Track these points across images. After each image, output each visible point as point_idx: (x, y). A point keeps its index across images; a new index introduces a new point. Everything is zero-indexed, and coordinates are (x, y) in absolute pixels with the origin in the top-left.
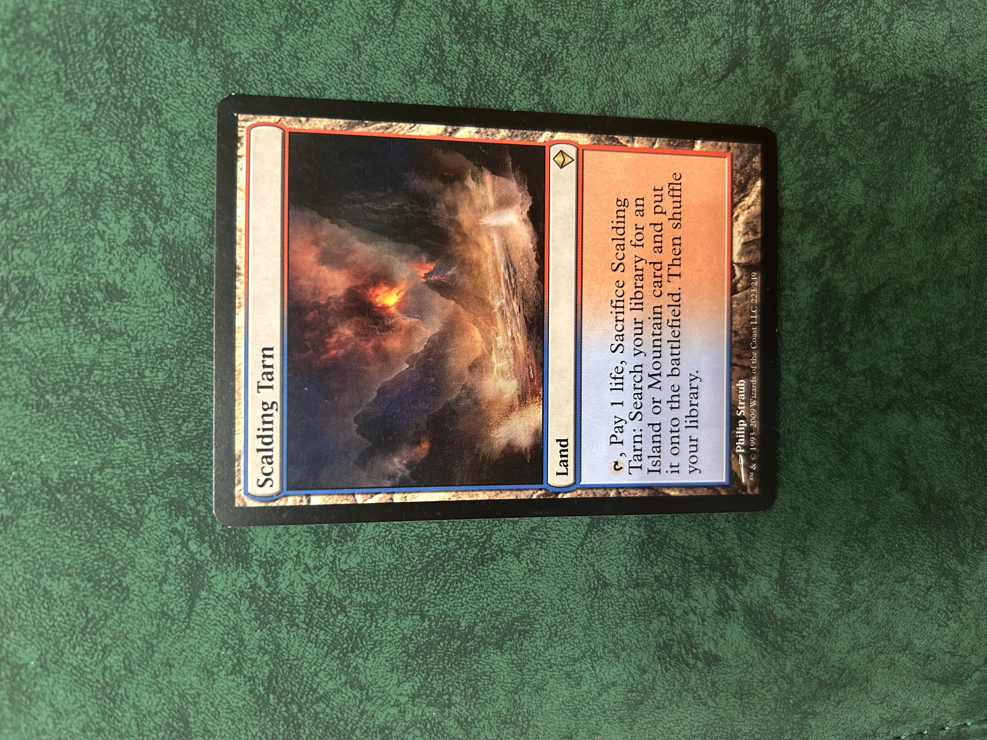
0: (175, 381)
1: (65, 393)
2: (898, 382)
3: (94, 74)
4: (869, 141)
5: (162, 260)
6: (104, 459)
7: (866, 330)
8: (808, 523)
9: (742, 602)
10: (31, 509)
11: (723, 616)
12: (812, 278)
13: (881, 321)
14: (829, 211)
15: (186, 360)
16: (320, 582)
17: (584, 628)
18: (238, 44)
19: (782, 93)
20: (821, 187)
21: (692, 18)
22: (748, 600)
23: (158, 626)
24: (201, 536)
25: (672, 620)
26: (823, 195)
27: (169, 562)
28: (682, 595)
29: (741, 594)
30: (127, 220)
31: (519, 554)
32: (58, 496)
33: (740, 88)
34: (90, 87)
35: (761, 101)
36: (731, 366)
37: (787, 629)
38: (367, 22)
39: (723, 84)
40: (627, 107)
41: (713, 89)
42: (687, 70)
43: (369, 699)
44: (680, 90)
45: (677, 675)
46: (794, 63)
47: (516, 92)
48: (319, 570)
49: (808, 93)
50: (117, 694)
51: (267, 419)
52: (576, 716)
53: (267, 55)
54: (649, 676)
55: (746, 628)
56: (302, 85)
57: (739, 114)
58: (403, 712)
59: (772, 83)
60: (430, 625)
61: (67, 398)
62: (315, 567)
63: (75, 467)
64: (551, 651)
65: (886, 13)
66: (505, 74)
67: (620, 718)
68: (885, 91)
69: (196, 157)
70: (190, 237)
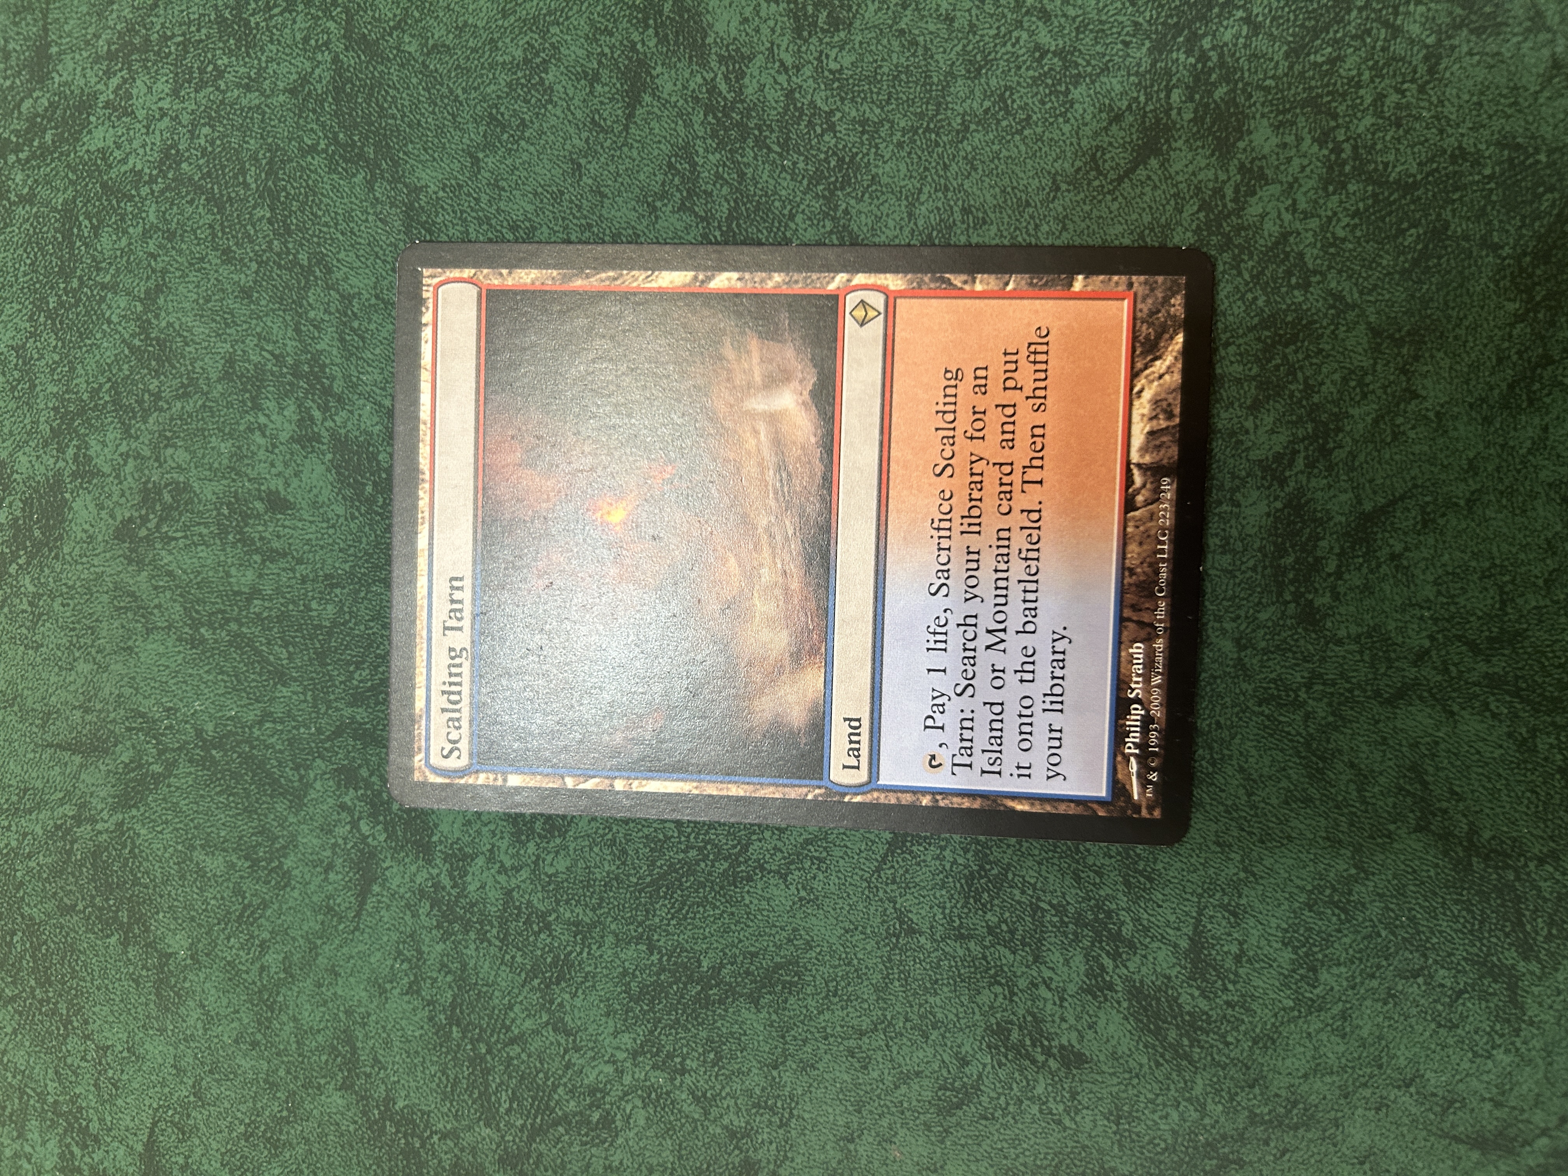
0: (347, 617)
1: (221, 627)
2: (1421, 656)
3: (254, 226)
4: (1385, 262)
5: (331, 461)
6: (264, 710)
7: (1365, 570)
8: (1245, 870)
9: (1127, 979)
10: (184, 767)
11: (1095, 997)
12: (1271, 485)
13: (1393, 557)
14: (1306, 379)
15: (360, 591)
16: (519, 887)
17: (877, 990)
18: (424, 175)
19: (1229, 192)
20: (1294, 339)
21: (1076, 84)
22: (1136, 977)
23: (322, 923)
24: (374, 815)
25: (1012, 993)
26: (1296, 352)
27: (335, 845)
28: (1030, 958)
29: (1127, 968)
30: (291, 411)
31: (786, 875)
32: (214, 752)
33: (1155, 187)
34: (251, 242)
35: (1191, 208)
36: (1121, 621)
37: (1201, 1028)
38: (590, 131)
39: (1126, 184)
40: (967, 230)
41: (1109, 192)
42: (1066, 165)
43: (577, 1049)
44: (1055, 197)
45: (1016, 1075)
46: (1251, 141)
47: (799, 218)
48: (518, 871)
49: (1275, 189)
50: (275, 1001)
51: (454, 670)
52: (859, 1112)
53: (460, 186)
54: (972, 1070)
55: (1131, 1019)
56: (505, 224)
57: (1152, 230)
58: (620, 1072)
59: (1212, 177)
60: (660, 960)
61: (224, 634)
62: (513, 868)
63: (230, 718)
64: (827, 1015)
65: (1427, 47)
66: (784, 193)
67: (925, 1124)
68: (1419, 177)
69: (373, 326)
70: (366, 432)
